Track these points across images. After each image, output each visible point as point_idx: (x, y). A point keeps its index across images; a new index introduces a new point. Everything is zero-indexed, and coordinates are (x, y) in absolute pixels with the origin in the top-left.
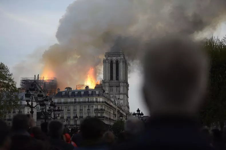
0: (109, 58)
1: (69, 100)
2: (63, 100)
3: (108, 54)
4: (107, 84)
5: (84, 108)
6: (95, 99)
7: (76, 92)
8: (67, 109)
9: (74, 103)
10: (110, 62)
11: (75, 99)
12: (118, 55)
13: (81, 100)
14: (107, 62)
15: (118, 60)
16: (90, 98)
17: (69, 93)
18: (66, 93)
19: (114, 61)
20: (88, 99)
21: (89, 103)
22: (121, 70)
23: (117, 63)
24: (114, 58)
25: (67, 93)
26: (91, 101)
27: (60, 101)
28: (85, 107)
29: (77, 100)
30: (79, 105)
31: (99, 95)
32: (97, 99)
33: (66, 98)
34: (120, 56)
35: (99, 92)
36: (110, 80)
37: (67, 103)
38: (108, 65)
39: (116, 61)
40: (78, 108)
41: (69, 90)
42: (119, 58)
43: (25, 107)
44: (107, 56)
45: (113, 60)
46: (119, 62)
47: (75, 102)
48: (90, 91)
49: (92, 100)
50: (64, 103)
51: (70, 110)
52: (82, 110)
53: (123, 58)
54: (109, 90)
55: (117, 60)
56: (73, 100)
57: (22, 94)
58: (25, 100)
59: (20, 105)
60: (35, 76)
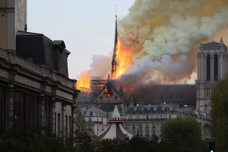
0: (205, 51)
1: (141, 117)
2: (134, 117)
3: (203, 46)
4: (202, 86)
5: (156, 126)
6: (168, 116)
7: (148, 109)
8: (139, 127)
9: (147, 121)
10: (206, 57)
11: (147, 116)
12: (217, 47)
13: (154, 117)
14: (202, 56)
15: (217, 53)
16: (163, 116)
17: (141, 109)
18: (137, 109)
19: (212, 56)
20: (161, 116)
21: (162, 120)
22: (221, 67)
23: (216, 57)
24: (212, 52)
25: (139, 108)
26: (164, 119)
27: (131, 118)
28: (158, 125)
29: (150, 117)
30: (151, 123)
31: (173, 112)
32: (171, 116)
33: (137, 115)
34: (219, 49)
35: (173, 108)
36: (206, 80)
37: (138, 120)
38: (204, 61)
39: (214, 55)
40: (150, 125)
41: (142, 105)
42: (219, 51)
43: (94, 124)
44: (202, 49)
45: (211, 54)
46: (218, 57)
47: (148, 119)
48: (163, 107)
49: (165, 117)
50: (136, 120)
51: (142, 128)
52: (155, 128)
53: (224, 51)
54: (205, 94)
55: (215, 53)
56: (145, 117)
57: (92, 110)
58: (94, 116)
59: (89, 121)
60: (109, 75)
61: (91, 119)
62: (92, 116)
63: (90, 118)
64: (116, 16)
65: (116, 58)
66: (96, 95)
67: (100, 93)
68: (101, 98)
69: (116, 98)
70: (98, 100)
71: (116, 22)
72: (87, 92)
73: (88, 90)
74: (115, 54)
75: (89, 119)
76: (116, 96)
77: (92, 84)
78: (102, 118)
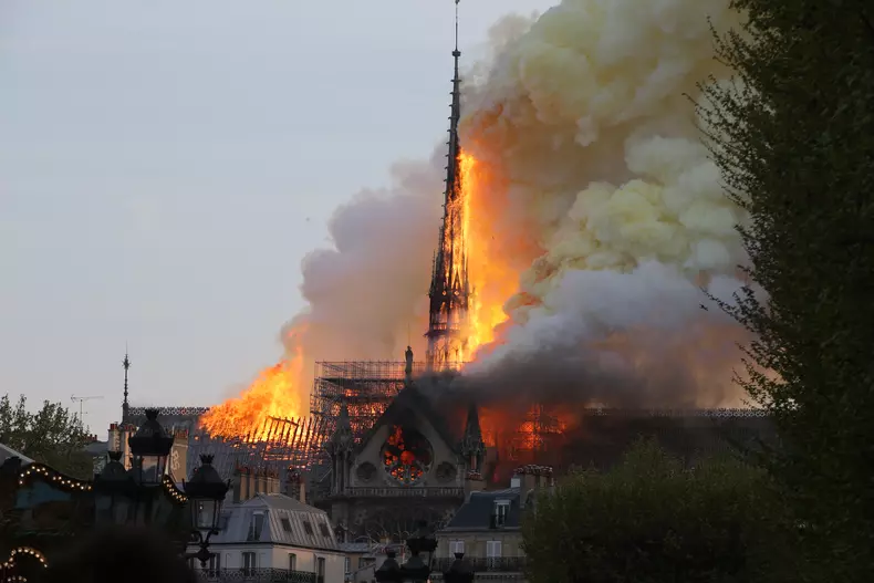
2: (495, 549)
27: (477, 554)
50: (506, 564)
57: (259, 508)
58: (272, 543)
59: (245, 571)
60: (409, 354)
61: (254, 554)
62: (261, 539)
63: (247, 549)
64: (456, 54)
65: (451, 272)
66: (341, 454)
67: (360, 448)
68: (367, 470)
69: (446, 471)
70: (354, 481)
71: (456, 87)
72: (299, 443)
73: (305, 434)
74: (448, 247)
75: (246, 555)
76: (444, 463)
77: (326, 397)
78: (318, 555)
